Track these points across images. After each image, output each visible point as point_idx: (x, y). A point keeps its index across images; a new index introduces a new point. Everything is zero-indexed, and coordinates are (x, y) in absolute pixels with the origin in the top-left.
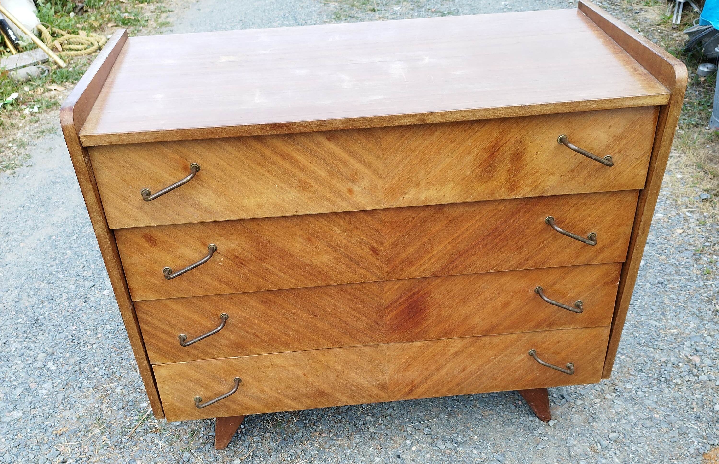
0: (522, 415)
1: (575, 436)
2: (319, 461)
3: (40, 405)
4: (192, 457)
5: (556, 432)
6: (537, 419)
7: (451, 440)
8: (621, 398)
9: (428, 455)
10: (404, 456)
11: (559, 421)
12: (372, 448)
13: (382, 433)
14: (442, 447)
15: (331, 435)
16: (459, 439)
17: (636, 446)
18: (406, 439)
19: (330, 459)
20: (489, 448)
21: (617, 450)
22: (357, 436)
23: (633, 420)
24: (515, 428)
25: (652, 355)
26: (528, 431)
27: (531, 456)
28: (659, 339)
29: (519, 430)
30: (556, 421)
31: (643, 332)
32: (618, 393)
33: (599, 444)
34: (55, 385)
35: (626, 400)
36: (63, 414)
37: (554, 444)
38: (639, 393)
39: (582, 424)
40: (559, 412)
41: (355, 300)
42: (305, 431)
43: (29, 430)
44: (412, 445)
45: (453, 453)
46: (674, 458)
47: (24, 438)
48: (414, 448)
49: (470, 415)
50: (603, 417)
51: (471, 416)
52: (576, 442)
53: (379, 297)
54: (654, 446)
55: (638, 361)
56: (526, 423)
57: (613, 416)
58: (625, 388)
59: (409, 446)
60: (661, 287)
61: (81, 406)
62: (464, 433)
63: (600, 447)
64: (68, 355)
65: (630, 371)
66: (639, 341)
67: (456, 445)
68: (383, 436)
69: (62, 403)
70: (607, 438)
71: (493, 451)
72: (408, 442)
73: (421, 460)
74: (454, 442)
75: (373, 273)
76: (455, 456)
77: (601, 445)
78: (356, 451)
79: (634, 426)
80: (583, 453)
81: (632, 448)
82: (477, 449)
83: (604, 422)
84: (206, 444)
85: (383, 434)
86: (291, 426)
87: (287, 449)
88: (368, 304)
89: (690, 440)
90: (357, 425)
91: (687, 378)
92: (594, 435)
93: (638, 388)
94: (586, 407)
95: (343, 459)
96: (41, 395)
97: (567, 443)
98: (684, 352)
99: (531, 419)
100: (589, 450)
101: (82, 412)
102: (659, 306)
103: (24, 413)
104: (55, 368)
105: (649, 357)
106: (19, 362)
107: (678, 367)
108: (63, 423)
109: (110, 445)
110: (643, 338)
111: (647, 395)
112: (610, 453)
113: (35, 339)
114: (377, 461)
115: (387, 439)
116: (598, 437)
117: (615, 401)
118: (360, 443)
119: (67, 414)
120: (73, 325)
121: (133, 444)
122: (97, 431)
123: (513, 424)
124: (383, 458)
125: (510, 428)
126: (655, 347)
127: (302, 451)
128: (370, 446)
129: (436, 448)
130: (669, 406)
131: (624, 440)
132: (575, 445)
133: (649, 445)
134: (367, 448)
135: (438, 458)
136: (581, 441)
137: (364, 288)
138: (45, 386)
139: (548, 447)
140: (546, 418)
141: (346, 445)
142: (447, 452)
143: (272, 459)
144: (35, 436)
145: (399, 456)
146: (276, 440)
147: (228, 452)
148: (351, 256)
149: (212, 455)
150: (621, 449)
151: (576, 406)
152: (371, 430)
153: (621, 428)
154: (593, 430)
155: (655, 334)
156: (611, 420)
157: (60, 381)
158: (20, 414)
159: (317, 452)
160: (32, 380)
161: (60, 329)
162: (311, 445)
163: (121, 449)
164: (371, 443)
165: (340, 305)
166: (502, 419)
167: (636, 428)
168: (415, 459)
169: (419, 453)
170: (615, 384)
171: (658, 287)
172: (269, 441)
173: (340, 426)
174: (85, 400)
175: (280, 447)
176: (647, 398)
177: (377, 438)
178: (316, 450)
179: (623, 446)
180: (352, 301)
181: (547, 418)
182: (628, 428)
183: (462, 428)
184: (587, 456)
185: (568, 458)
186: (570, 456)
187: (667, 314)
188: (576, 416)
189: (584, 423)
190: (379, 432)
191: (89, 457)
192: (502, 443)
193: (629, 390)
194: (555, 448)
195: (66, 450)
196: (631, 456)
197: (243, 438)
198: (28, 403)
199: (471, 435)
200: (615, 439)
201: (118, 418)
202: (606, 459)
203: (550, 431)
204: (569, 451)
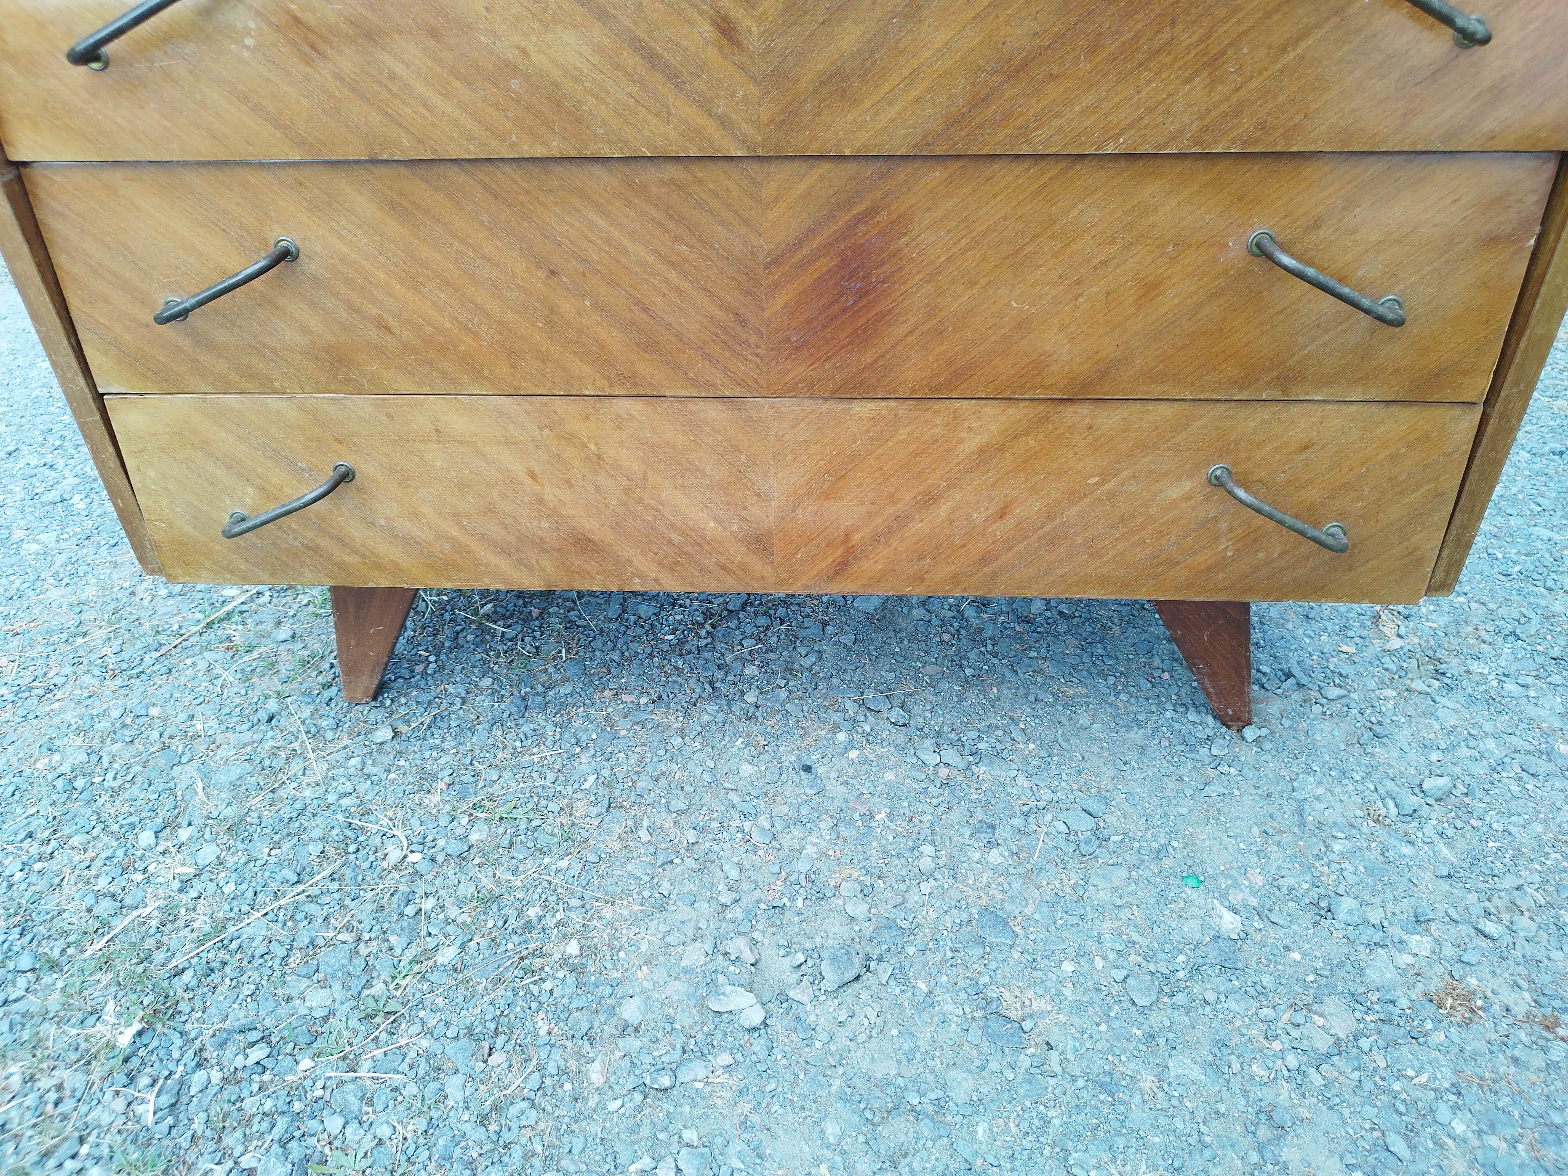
0: (1169, 706)
1: (1319, 774)
2: (594, 756)
3: (10, 571)
4: (283, 713)
5: (1264, 758)
6: (1210, 720)
7: (959, 745)
8: (1458, 695)
9: (889, 776)
10: (821, 771)
11: (1272, 732)
12: (740, 740)
13: (778, 706)
14: (932, 759)
15: (644, 700)
16: (982, 746)
17: (1504, 820)
18: (836, 728)
19: (622, 755)
20: (1065, 777)
21: (1446, 825)
22: (709, 708)
23: (1493, 753)
24: (1146, 737)
25: (1543, 603)
26: (1183, 748)
27: (1185, 811)
28: (1561, 569)
29: (1156, 742)
30: (1264, 732)
31: (1514, 551)
32: (1449, 681)
33: (1391, 804)
34: (65, 536)
35: (1471, 700)
37: (1257, 788)
38: (1510, 687)
39: (1342, 747)
40: (1274, 708)
41: (671, 225)
42: (581, 685)
44: (850, 745)
45: (960, 779)
48: (853, 754)
49: (1022, 691)
50: (1403, 736)
51: (1026, 695)
52: (1320, 791)
53: (746, 222)
55: (1503, 611)
56: (1177, 726)
57: (1432, 736)
58: (1468, 672)
59: (842, 746)
60: (1560, 461)
61: (93, 581)
62: (1000, 733)
63: (1393, 811)
65: (1482, 633)
66: (1504, 567)
67: (971, 758)
68: (779, 716)
69: (57, 572)
70: (1417, 790)
71: (1075, 786)
72: (842, 737)
73: (868, 784)
74: (967, 751)
75: (724, 122)
76: (964, 786)
77: (1397, 806)
78: (697, 744)
79: (1499, 768)
80: (1341, 821)
81: (1495, 826)
82: (1029, 776)
83: (1406, 748)
84: (328, 686)
85: (779, 711)
86: (551, 670)
87: (521, 721)
88: (712, 247)
90: (717, 685)
92: (1376, 776)
93: (1507, 676)
94: (1353, 705)
95: (655, 759)
96: (23, 553)
97: (1294, 790)
99: (1192, 716)
100: (1359, 813)
101: (90, 591)
102: (1556, 499)
105: (1535, 607)
106: (17, 489)
109: (111, 666)
110: (1515, 562)
111: (1532, 694)
112: (1425, 830)
113: (73, 452)
114: (744, 774)
115: (787, 724)
116: (1390, 785)
117: (1438, 699)
118: (713, 726)
119: (54, 594)
121: (164, 670)
122: (99, 634)
123: (1140, 727)
124: (763, 768)
125: (1132, 735)
126: (1550, 583)
127: (558, 730)
128: (736, 735)
129: (915, 760)
131: (1467, 801)
132: (1318, 798)
133: (1546, 822)
134: (727, 739)
135: (916, 786)
136: (1337, 790)
137: (700, 182)
138: (43, 537)
139: (1237, 793)
140: (1236, 718)
141: (675, 726)
142: (944, 772)
143: (474, 740)
145: (807, 769)
146: (503, 696)
147: (375, 710)
148: (652, 44)
149: (332, 714)
150: (1459, 824)
151: (1324, 701)
152: (750, 698)
153: (1457, 770)
154: (1374, 763)
155: (1547, 556)
156: (1429, 746)
157: (78, 530)
159: (594, 736)
160: (22, 523)
162: (587, 717)
163: (131, 678)
164: (741, 729)
165: (626, 242)
166: (1109, 710)
167: (1504, 774)
168: (851, 781)
169: (865, 767)
170: (1439, 660)
171: (1551, 460)
172: (483, 697)
173: (674, 682)
174: (109, 571)
175: (506, 715)
176: (1534, 702)
177: (760, 719)
178: (594, 731)
179: (1465, 817)
180: (662, 226)
181: (1239, 719)
182: (1479, 770)
183: (995, 720)
184: (1354, 831)
185: (1296, 830)
186: (1303, 824)
188: (1327, 726)
189: (1347, 745)
190: (769, 704)
191: (52, 687)
192: (1105, 769)
193: (1478, 679)
194: (1257, 798)
195: (10, 667)
196: (1491, 844)
197: (422, 683)
199: (1019, 739)
200: (1439, 794)
201: (160, 613)
202: (1412, 843)
203: (1247, 754)
204: (1300, 812)
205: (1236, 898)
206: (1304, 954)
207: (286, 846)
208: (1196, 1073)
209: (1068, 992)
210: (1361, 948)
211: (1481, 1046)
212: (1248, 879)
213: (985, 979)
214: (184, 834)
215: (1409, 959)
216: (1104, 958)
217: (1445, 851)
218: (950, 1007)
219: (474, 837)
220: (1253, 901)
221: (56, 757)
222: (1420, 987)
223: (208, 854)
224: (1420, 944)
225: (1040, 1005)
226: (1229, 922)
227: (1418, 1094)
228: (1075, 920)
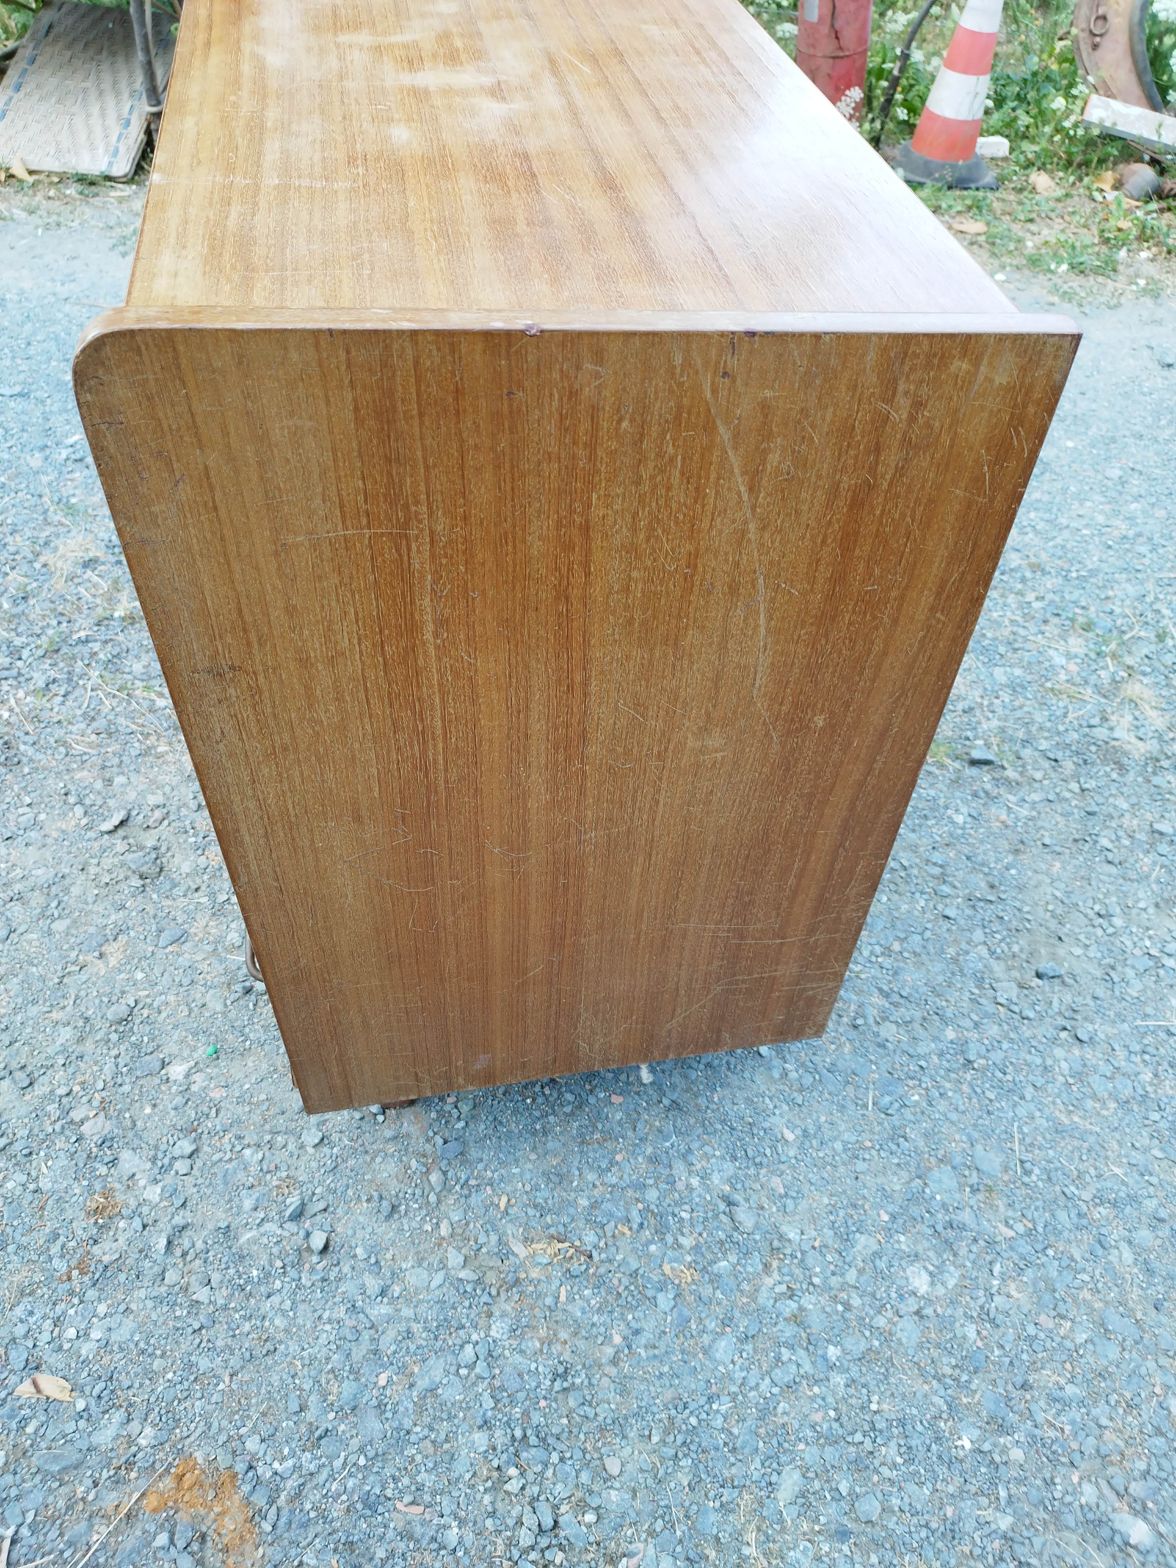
8: (452, 1296)
31: (733, 1430)
46: (234, 1387)
54: (280, 1342)
65: (559, 1347)
66: (693, 1405)
79: (348, 1305)
80: (276, 1160)
81: (278, 1283)
83: (370, 1230)
89: (286, 1451)
91: (529, 1520)
92: (331, 1198)
93: (491, 1355)
97: (309, 1130)
98: (651, 1551)
100: (284, 1174)
107: (582, 1507)
111: (463, 1372)
112: (269, 1223)
116: (322, 1207)
117: (443, 1275)
130: (418, 1429)
131: (307, 1266)
132: (302, 1147)
133: (286, 1331)
136: (314, 1165)
150: (276, 1251)
151: (423, 1170)
153: (346, 1269)
154: (348, 1199)
156: (375, 1251)
167: (342, 1309)
176: (453, 1369)
179: (288, 1261)
182: (348, 1287)
184: (265, 1167)
185: (267, 1127)
186: (272, 1132)
187: (845, 1548)
193: (482, 1322)
196: (255, 1273)
202: (254, 1209)
205: (197, 1077)
206: (149, 1117)
208: (60, 1041)
209: (122, 976)
210: (152, 1153)
211: (69, 1214)
212: (216, 1087)
213: (132, 933)
215: (142, 1183)
216: (148, 996)
217: (248, 1235)
218: (113, 918)
220: (194, 1088)
222: (117, 1186)
224: (153, 1193)
225: (113, 961)
226: (177, 1071)
227: (34, 1164)
228: (177, 980)
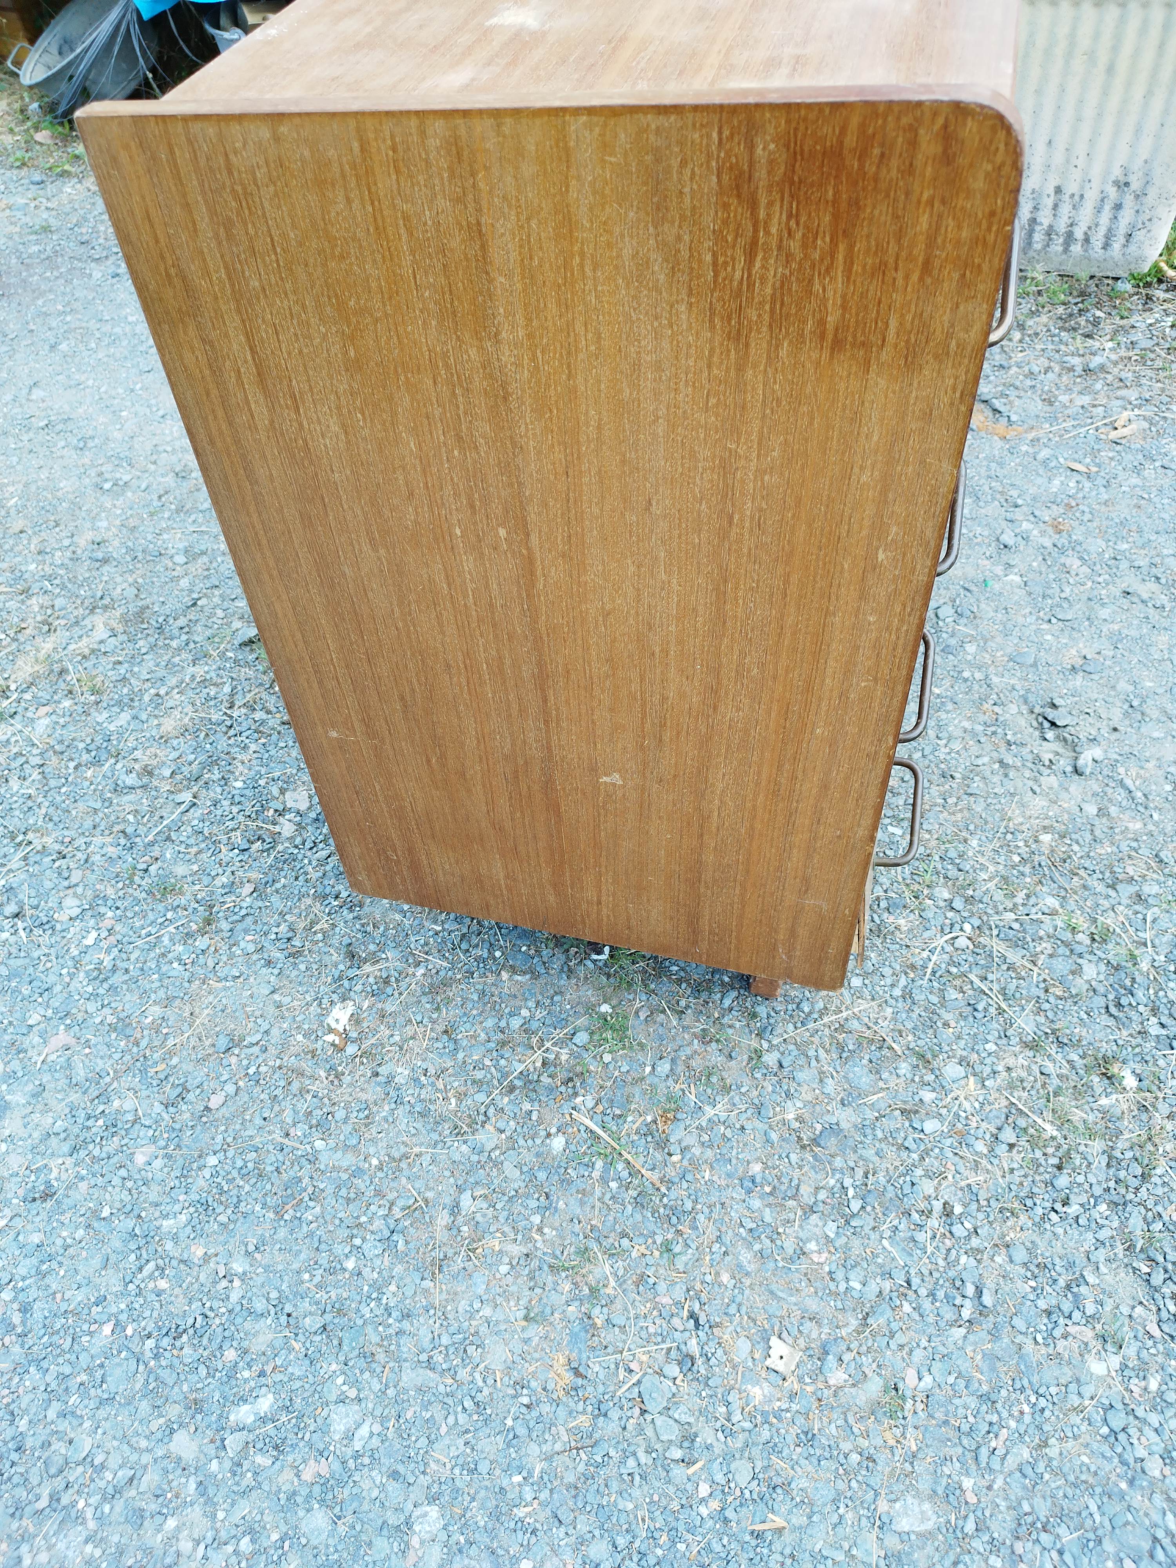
34: (353, 1394)
36: (498, 1367)
43: (517, 1479)
47: (544, 1495)
64: (230, 1355)
84: (751, 1016)
96: (375, 1442)
101: (511, 1311)
103: (433, 1499)
104: (271, 1396)
108: (532, 1369)
109: (669, 1237)
119: (499, 1357)
120: (91, 1334)
121: (687, 1178)
122: (604, 1270)
138: (340, 1428)
144: (549, 1458)
149: (789, 1008)
158: (433, 1512)
160: (286, 1476)
161: (84, 1377)
195: (645, 1358)
198: (393, 1487)
207: (947, 1016)
214: (928, 1096)
219: (947, 896)
221: (812, 1246)
223: (953, 1070)
